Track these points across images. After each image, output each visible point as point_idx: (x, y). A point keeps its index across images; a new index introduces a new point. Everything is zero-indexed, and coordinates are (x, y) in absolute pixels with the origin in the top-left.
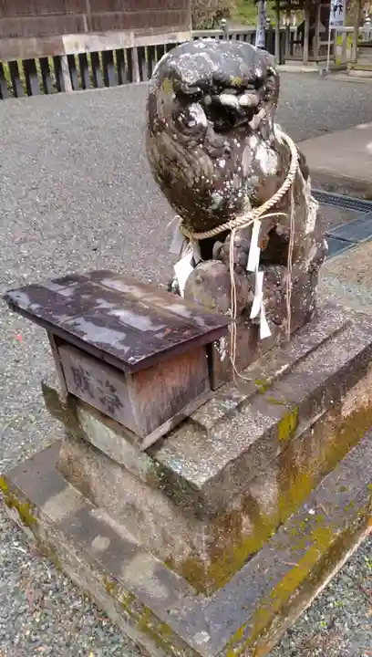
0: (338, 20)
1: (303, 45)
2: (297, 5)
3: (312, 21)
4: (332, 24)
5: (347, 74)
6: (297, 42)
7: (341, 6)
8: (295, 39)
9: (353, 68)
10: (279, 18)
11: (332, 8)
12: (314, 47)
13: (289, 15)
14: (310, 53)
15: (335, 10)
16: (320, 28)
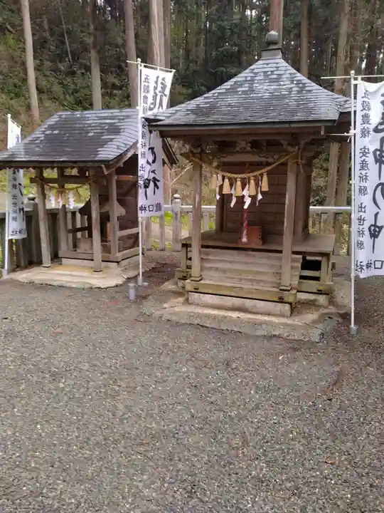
0: (155, 202)
1: (90, 236)
2: (75, 176)
3: (104, 199)
4: (143, 209)
5: (187, 301)
6: (82, 229)
7: (155, 180)
8: (79, 225)
9: (196, 291)
10: (44, 196)
11: (141, 182)
12: (110, 237)
13: (62, 191)
14: (106, 249)
15: (146, 186)
16: (117, 211)
